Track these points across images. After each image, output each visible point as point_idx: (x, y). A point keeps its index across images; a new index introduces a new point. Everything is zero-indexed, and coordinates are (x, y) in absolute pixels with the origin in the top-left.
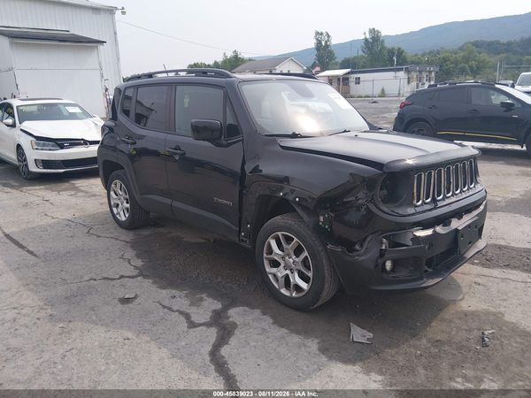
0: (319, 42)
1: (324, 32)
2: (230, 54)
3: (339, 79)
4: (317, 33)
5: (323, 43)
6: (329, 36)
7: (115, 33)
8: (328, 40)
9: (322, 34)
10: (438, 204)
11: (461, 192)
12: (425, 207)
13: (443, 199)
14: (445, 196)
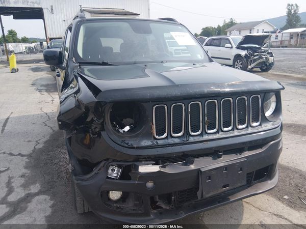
0: (290, 11)
1: (294, 4)
2: (228, 21)
3: (298, 35)
4: (289, 5)
5: (293, 11)
6: (297, 6)
7: (149, 10)
8: (297, 9)
9: (292, 5)
10: (192, 139)
11: (233, 129)
12: (171, 141)
13: (201, 135)
14: (204, 132)
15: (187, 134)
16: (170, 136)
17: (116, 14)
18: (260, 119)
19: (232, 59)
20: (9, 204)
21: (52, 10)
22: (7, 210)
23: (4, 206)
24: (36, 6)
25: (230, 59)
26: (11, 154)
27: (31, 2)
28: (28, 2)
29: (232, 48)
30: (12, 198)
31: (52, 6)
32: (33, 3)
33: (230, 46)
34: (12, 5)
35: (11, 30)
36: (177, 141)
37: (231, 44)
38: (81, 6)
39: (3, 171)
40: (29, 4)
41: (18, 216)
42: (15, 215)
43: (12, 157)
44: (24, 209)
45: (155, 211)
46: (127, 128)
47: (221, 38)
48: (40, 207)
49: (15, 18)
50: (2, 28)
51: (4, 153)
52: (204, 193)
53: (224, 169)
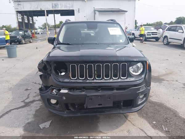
7: (135, 8)
10: (88, 81)
11: (110, 79)
12: (78, 81)
13: (93, 80)
14: (95, 79)
15: (86, 78)
16: (78, 78)
17: (113, 12)
18: (127, 76)
19: (183, 40)
20: (25, 103)
21: (79, 11)
22: (24, 104)
23: (23, 103)
24: (71, 9)
25: (181, 40)
26: (35, 83)
27: (68, 7)
28: (67, 7)
29: (183, 32)
30: (27, 101)
31: (79, 9)
32: (70, 7)
33: (182, 31)
34: (59, 9)
35: (61, 21)
36: (81, 81)
37: (183, 30)
38: (94, 8)
39: (29, 90)
40: (67, 8)
41: (26, 107)
42: (25, 107)
43: (35, 84)
44: (29, 105)
45: (68, 111)
46: (63, 74)
47: (176, 26)
48: (36, 105)
49: (61, 15)
50: (55, 20)
51: (33, 82)
52: (88, 106)
53: (100, 96)
